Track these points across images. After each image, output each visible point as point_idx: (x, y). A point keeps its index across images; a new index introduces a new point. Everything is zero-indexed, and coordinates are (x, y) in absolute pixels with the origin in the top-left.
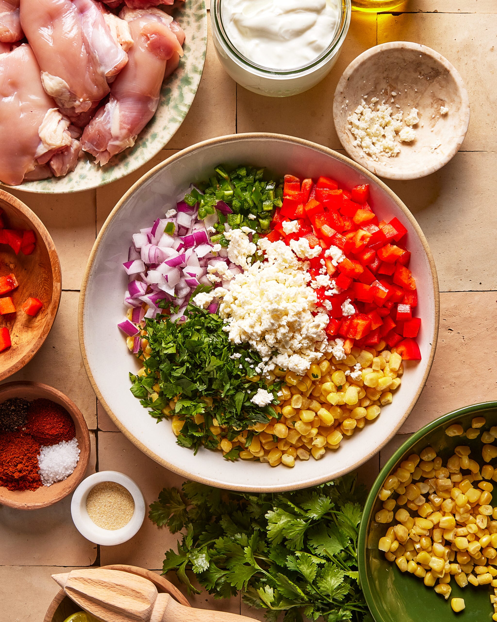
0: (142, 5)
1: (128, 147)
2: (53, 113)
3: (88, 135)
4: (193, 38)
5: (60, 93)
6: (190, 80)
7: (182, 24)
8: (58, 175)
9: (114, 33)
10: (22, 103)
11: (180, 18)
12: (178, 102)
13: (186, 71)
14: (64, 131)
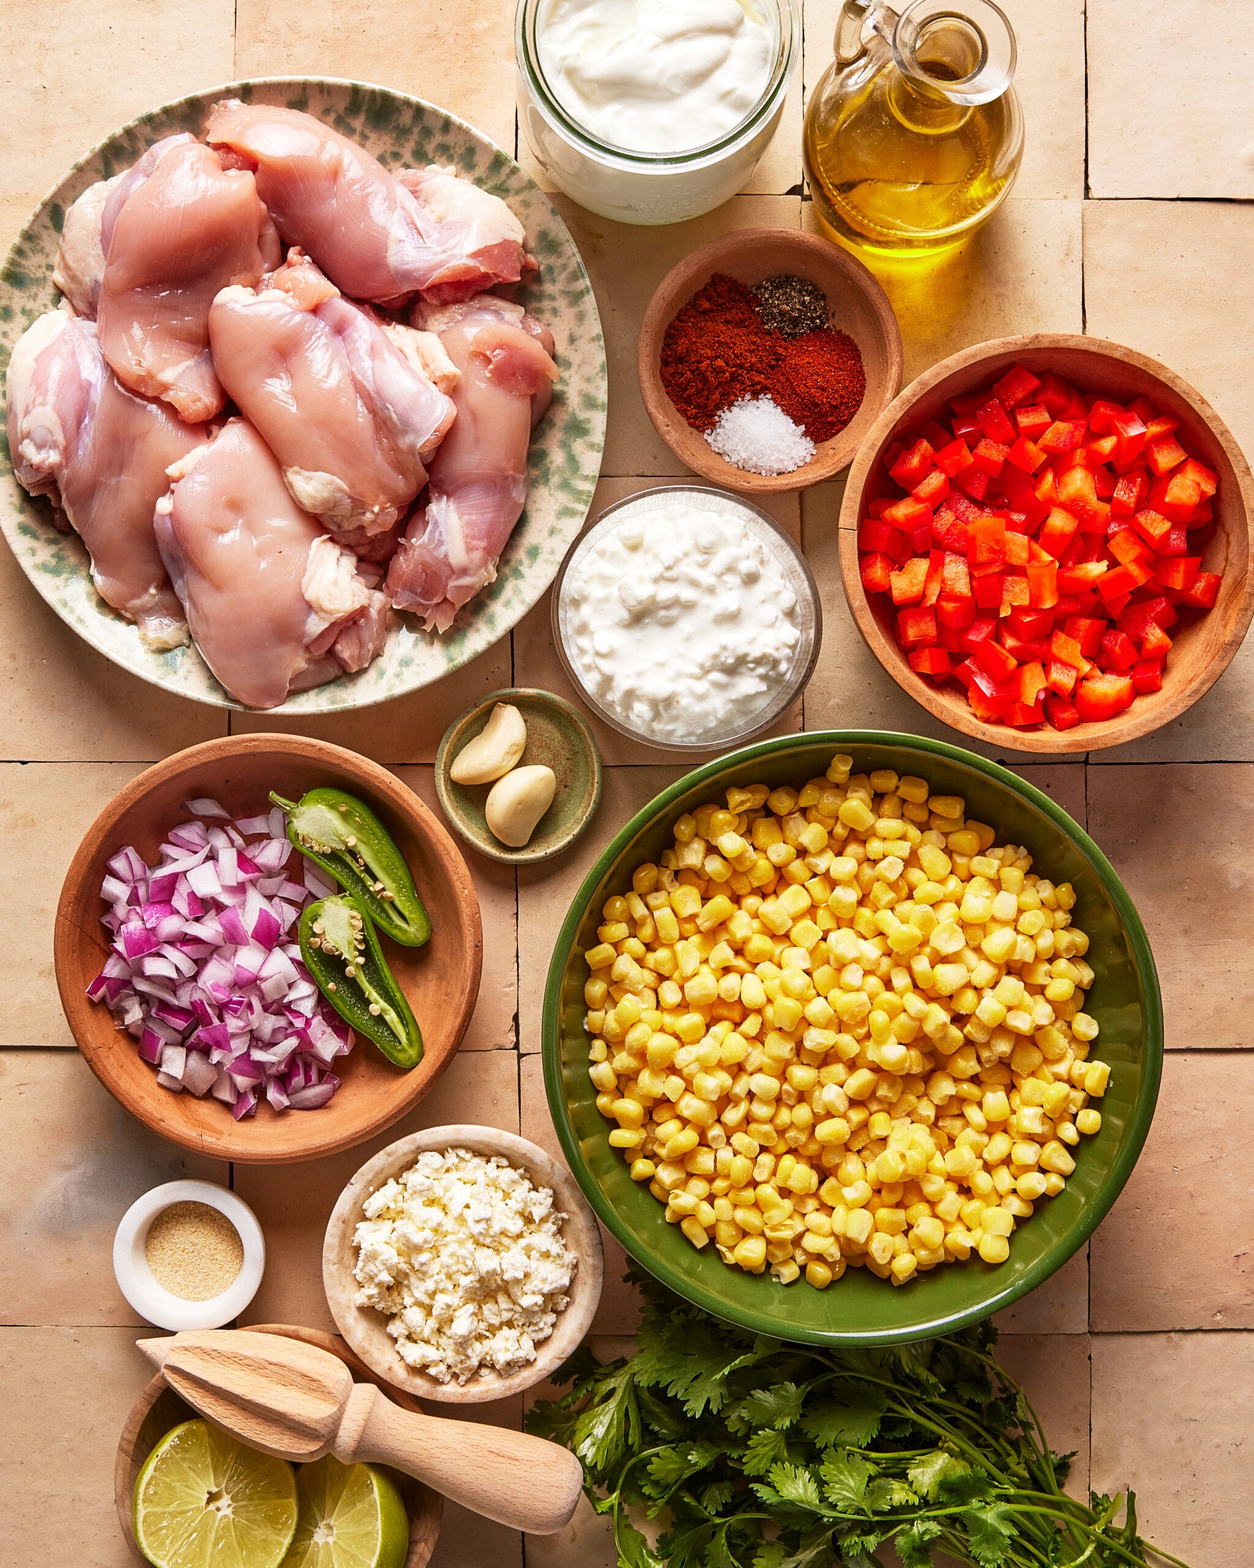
0: (459, 295)
1: (486, 584)
2: (323, 546)
3: (400, 577)
4: (572, 340)
5: (332, 505)
6: (583, 426)
7: (540, 317)
8: (355, 669)
9: (415, 363)
10: (256, 539)
11: (534, 305)
12: (567, 475)
13: (570, 409)
14: (352, 577)
